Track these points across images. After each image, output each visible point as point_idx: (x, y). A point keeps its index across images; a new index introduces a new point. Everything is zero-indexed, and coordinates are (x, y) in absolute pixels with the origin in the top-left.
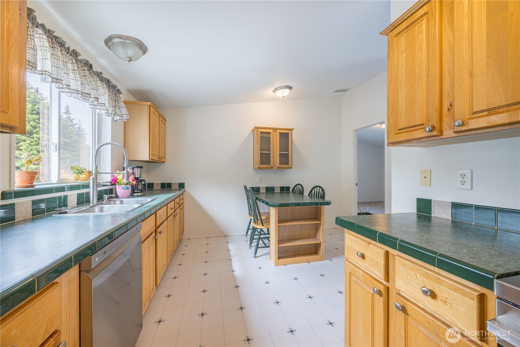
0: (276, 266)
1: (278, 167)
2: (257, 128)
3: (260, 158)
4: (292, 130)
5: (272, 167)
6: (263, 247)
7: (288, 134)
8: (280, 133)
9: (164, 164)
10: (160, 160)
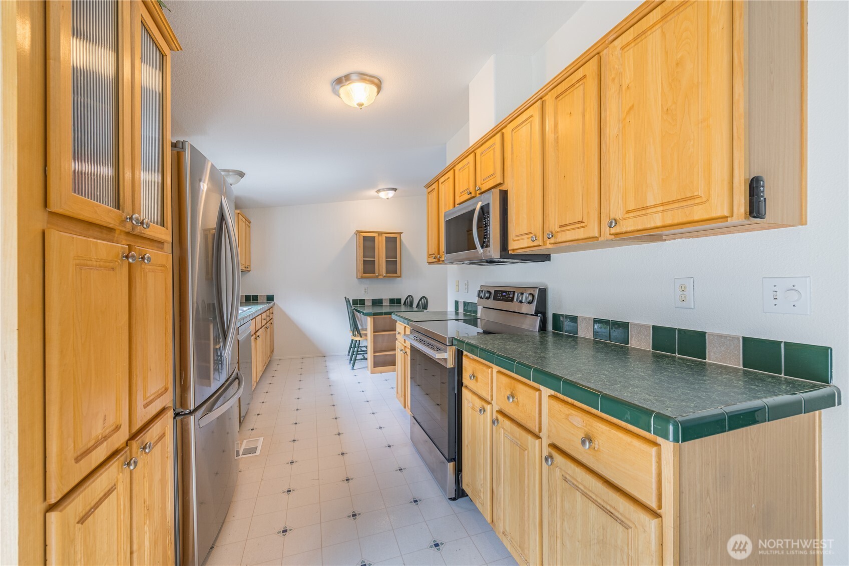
0: (371, 374)
1: (385, 277)
2: (358, 232)
3: (362, 266)
4: (400, 234)
5: (377, 277)
6: (362, 359)
7: (396, 238)
8: (386, 237)
9: (249, 273)
10: (247, 269)
